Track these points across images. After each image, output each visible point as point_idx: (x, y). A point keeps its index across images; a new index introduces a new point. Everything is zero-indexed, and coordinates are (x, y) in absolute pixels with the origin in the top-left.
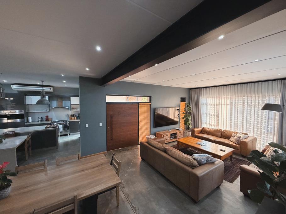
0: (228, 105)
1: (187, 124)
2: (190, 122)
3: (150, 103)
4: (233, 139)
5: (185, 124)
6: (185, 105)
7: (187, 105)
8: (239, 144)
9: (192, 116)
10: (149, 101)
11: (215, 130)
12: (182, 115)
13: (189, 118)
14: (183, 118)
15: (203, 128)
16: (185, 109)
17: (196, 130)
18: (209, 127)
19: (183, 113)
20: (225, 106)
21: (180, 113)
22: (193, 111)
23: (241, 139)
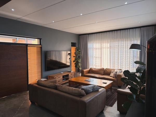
0: (108, 48)
1: (78, 66)
2: (80, 64)
3: (41, 46)
4: (112, 75)
5: (76, 66)
6: (75, 49)
7: (77, 49)
8: (116, 78)
9: (81, 59)
10: (39, 44)
11: (99, 69)
12: (73, 59)
13: (79, 61)
14: (74, 61)
15: (91, 68)
16: (75, 53)
17: (85, 70)
18: (95, 68)
19: (74, 57)
20: (106, 49)
21: (71, 57)
22: (82, 55)
23: (117, 73)
